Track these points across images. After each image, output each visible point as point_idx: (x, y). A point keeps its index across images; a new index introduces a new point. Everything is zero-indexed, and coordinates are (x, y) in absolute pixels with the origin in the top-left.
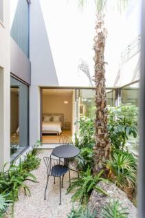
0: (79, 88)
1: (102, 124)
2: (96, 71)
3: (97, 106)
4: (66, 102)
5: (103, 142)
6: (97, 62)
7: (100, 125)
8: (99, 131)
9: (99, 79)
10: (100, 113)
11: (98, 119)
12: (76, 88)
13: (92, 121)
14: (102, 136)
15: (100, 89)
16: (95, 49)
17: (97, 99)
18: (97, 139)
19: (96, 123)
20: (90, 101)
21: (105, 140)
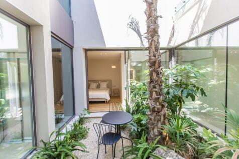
0: (128, 50)
1: (157, 86)
2: (149, 27)
3: (151, 67)
4: (114, 67)
5: (158, 106)
6: (149, 16)
7: (154, 87)
8: (154, 95)
9: (153, 36)
10: (154, 75)
11: (152, 81)
12: (125, 50)
13: (144, 84)
14: (157, 100)
15: (153, 47)
17: (150, 59)
18: (151, 104)
19: (150, 86)
20: (140, 65)
21: (160, 104)
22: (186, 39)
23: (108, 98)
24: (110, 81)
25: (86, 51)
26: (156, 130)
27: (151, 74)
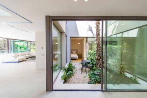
0: (88, 37)
2: (97, 33)
3: (97, 45)
4: (79, 43)
5: (99, 58)
6: (97, 29)
7: (98, 52)
8: (98, 54)
9: (98, 36)
10: (98, 48)
11: (97, 50)
12: (86, 37)
13: (94, 51)
14: (99, 56)
15: (98, 39)
16: (96, 24)
17: (97, 43)
18: (97, 57)
19: (96, 51)
20: (91, 42)
21: (100, 57)
22: (111, 35)
23: (78, 57)
24: (77, 50)
25: (71, 37)
26: (98, 65)
27: (97, 48)
